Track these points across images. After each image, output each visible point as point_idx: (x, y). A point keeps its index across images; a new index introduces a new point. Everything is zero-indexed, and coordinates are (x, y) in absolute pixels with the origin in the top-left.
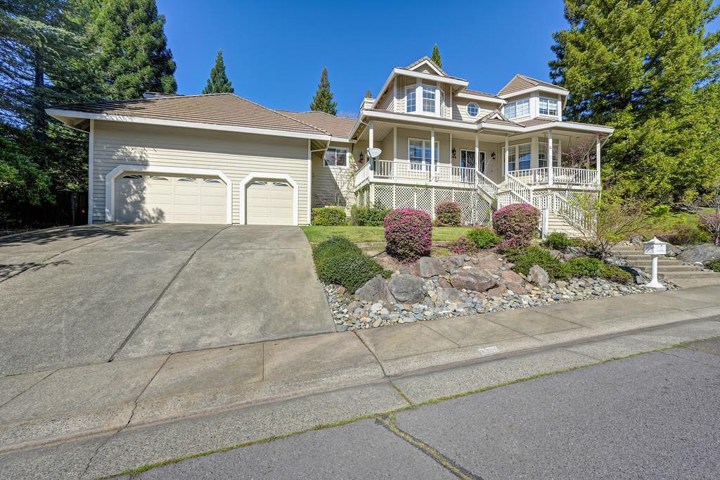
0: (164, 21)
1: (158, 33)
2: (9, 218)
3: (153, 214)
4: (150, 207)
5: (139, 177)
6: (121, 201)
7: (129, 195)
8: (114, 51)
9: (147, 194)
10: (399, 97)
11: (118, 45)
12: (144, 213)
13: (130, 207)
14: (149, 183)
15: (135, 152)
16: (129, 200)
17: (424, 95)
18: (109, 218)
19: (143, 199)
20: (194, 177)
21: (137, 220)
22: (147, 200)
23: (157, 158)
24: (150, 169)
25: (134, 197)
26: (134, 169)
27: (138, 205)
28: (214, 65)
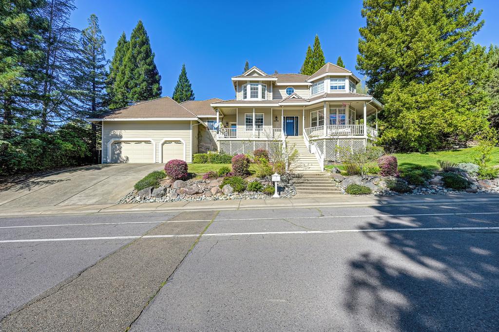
1: (151, 63)
2: (75, 162)
3: (125, 159)
4: (123, 156)
5: (119, 143)
6: (113, 153)
7: (116, 151)
9: (122, 150)
10: (239, 92)
12: (121, 158)
13: (116, 156)
14: (123, 145)
15: (118, 132)
16: (116, 153)
17: (251, 89)
18: (108, 161)
19: (121, 152)
20: (141, 142)
21: (119, 161)
22: (122, 153)
23: (126, 135)
24: (122, 139)
25: (118, 152)
26: (117, 139)
27: (119, 155)
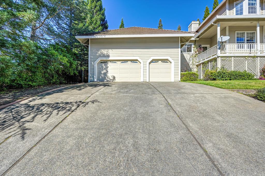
0: (105, 10)
1: (103, 14)
2: (64, 80)
3: (112, 78)
4: (110, 75)
5: (105, 62)
6: (100, 73)
7: (102, 70)
8: (90, 23)
9: (109, 69)
10: (229, 10)
11: (91, 20)
12: (108, 77)
13: (103, 75)
14: (110, 65)
15: (105, 51)
16: (102, 72)
17: (249, 4)
18: (95, 80)
19: (107, 71)
20: (127, 61)
21: (105, 81)
22: (109, 72)
23: (114, 54)
24: (110, 58)
25: (104, 71)
26: (104, 59)
27: (105, 74)
28: (120, 24)
